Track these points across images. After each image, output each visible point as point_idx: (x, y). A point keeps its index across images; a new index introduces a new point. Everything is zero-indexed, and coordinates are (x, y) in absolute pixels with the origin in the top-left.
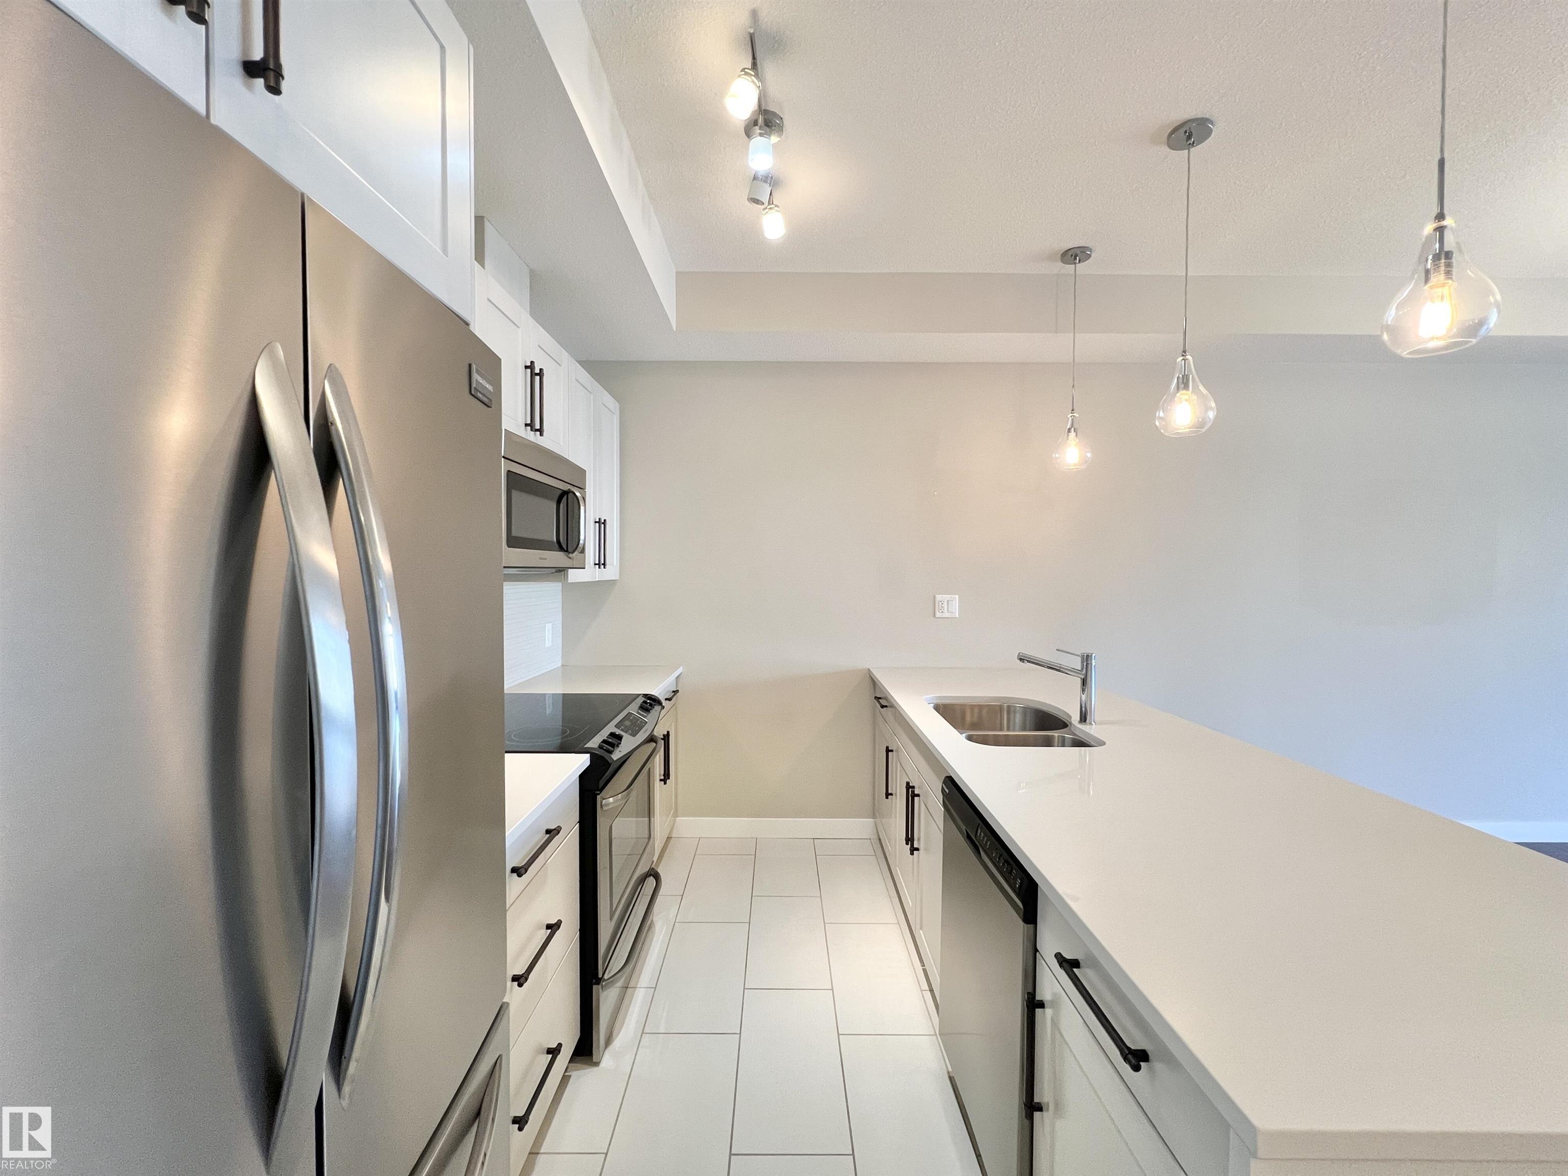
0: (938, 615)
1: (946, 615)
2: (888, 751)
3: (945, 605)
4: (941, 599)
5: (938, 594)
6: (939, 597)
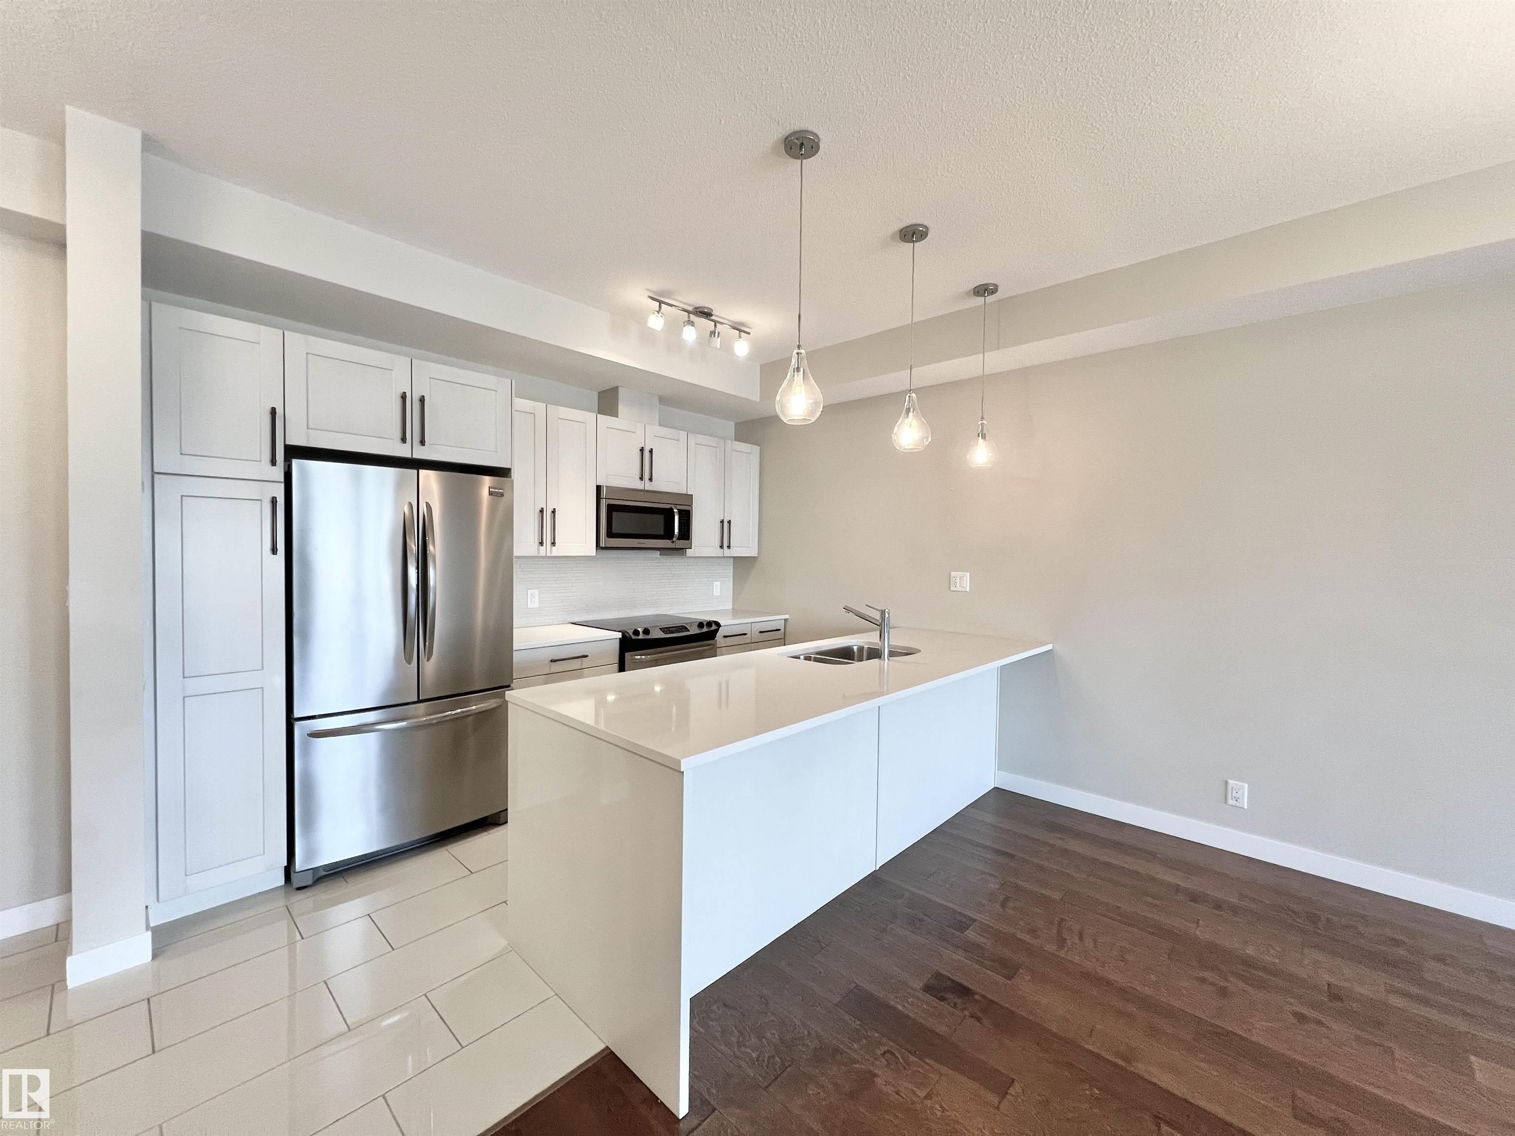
0: (953, 588)
1: (961, 589)
3: (958, 581)
4: (955, 576)
5: (953, 571)
6: (953, 574)
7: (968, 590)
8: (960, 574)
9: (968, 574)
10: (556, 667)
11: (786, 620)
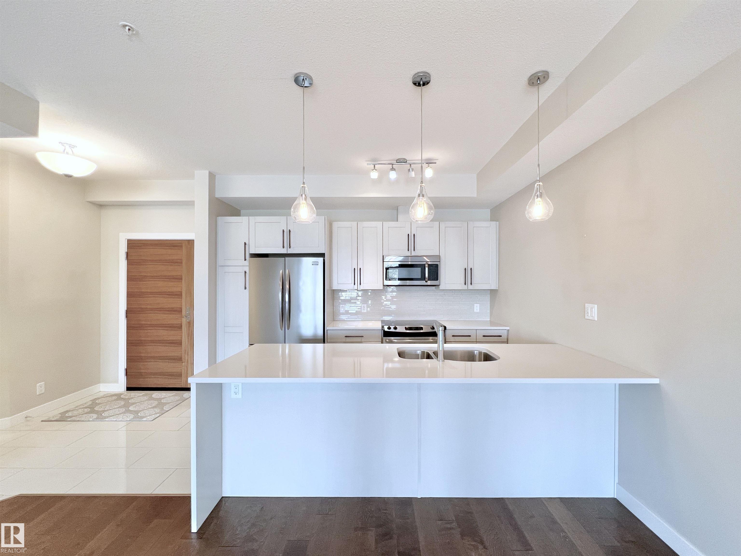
0: (586, 317)
1: (591, 318)
3: (589, 311)
4: (588, 307)
5: (586, 302)
6: (586, 305)
7: (597, 321)
8: (591, 305)
9: (596, 306)
10: (348, 339)
11: (508, 330)
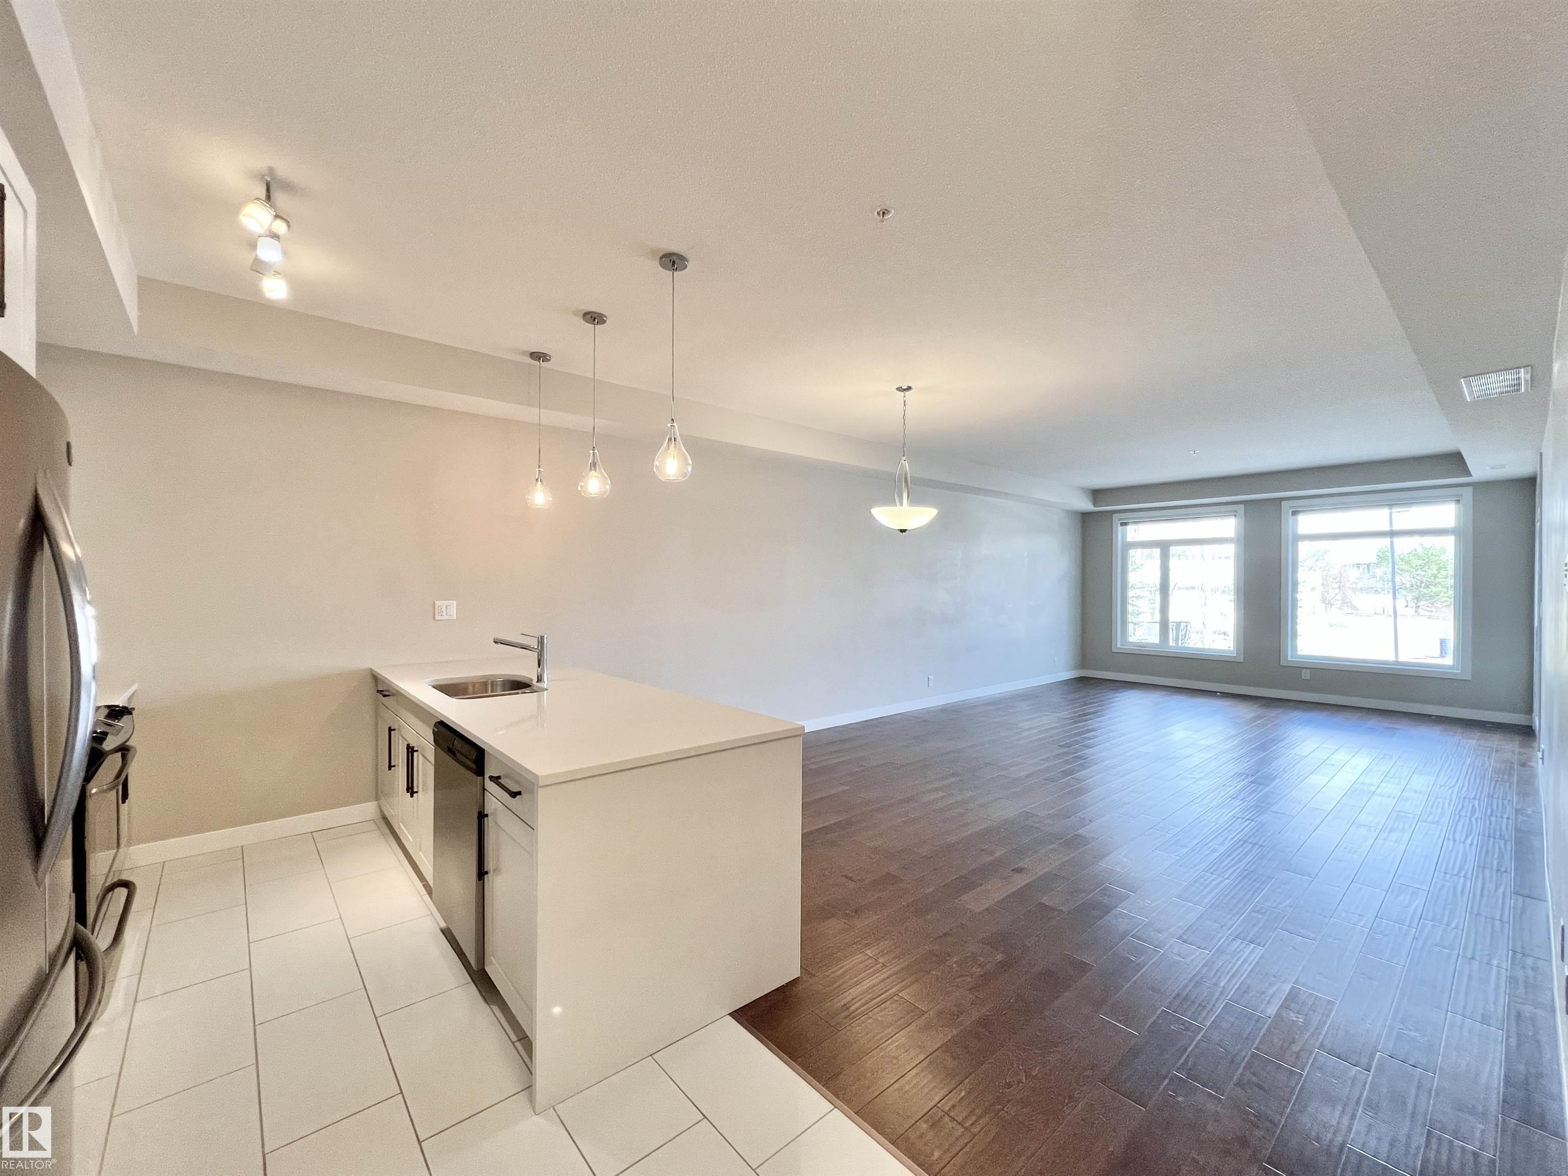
0: (437, 617)
1: (447, 618)
2: (390, 730)
4: (440, 604)
7: (455, 618)
8: (446, 602)
9: (455, 602)
